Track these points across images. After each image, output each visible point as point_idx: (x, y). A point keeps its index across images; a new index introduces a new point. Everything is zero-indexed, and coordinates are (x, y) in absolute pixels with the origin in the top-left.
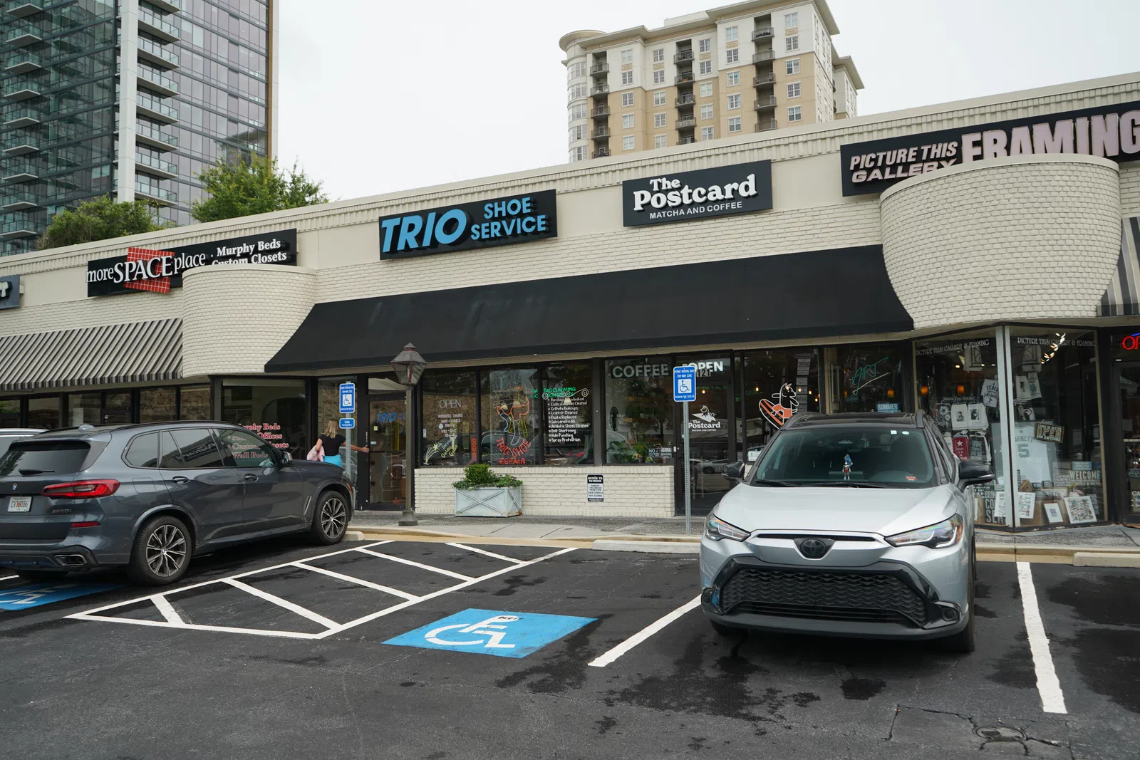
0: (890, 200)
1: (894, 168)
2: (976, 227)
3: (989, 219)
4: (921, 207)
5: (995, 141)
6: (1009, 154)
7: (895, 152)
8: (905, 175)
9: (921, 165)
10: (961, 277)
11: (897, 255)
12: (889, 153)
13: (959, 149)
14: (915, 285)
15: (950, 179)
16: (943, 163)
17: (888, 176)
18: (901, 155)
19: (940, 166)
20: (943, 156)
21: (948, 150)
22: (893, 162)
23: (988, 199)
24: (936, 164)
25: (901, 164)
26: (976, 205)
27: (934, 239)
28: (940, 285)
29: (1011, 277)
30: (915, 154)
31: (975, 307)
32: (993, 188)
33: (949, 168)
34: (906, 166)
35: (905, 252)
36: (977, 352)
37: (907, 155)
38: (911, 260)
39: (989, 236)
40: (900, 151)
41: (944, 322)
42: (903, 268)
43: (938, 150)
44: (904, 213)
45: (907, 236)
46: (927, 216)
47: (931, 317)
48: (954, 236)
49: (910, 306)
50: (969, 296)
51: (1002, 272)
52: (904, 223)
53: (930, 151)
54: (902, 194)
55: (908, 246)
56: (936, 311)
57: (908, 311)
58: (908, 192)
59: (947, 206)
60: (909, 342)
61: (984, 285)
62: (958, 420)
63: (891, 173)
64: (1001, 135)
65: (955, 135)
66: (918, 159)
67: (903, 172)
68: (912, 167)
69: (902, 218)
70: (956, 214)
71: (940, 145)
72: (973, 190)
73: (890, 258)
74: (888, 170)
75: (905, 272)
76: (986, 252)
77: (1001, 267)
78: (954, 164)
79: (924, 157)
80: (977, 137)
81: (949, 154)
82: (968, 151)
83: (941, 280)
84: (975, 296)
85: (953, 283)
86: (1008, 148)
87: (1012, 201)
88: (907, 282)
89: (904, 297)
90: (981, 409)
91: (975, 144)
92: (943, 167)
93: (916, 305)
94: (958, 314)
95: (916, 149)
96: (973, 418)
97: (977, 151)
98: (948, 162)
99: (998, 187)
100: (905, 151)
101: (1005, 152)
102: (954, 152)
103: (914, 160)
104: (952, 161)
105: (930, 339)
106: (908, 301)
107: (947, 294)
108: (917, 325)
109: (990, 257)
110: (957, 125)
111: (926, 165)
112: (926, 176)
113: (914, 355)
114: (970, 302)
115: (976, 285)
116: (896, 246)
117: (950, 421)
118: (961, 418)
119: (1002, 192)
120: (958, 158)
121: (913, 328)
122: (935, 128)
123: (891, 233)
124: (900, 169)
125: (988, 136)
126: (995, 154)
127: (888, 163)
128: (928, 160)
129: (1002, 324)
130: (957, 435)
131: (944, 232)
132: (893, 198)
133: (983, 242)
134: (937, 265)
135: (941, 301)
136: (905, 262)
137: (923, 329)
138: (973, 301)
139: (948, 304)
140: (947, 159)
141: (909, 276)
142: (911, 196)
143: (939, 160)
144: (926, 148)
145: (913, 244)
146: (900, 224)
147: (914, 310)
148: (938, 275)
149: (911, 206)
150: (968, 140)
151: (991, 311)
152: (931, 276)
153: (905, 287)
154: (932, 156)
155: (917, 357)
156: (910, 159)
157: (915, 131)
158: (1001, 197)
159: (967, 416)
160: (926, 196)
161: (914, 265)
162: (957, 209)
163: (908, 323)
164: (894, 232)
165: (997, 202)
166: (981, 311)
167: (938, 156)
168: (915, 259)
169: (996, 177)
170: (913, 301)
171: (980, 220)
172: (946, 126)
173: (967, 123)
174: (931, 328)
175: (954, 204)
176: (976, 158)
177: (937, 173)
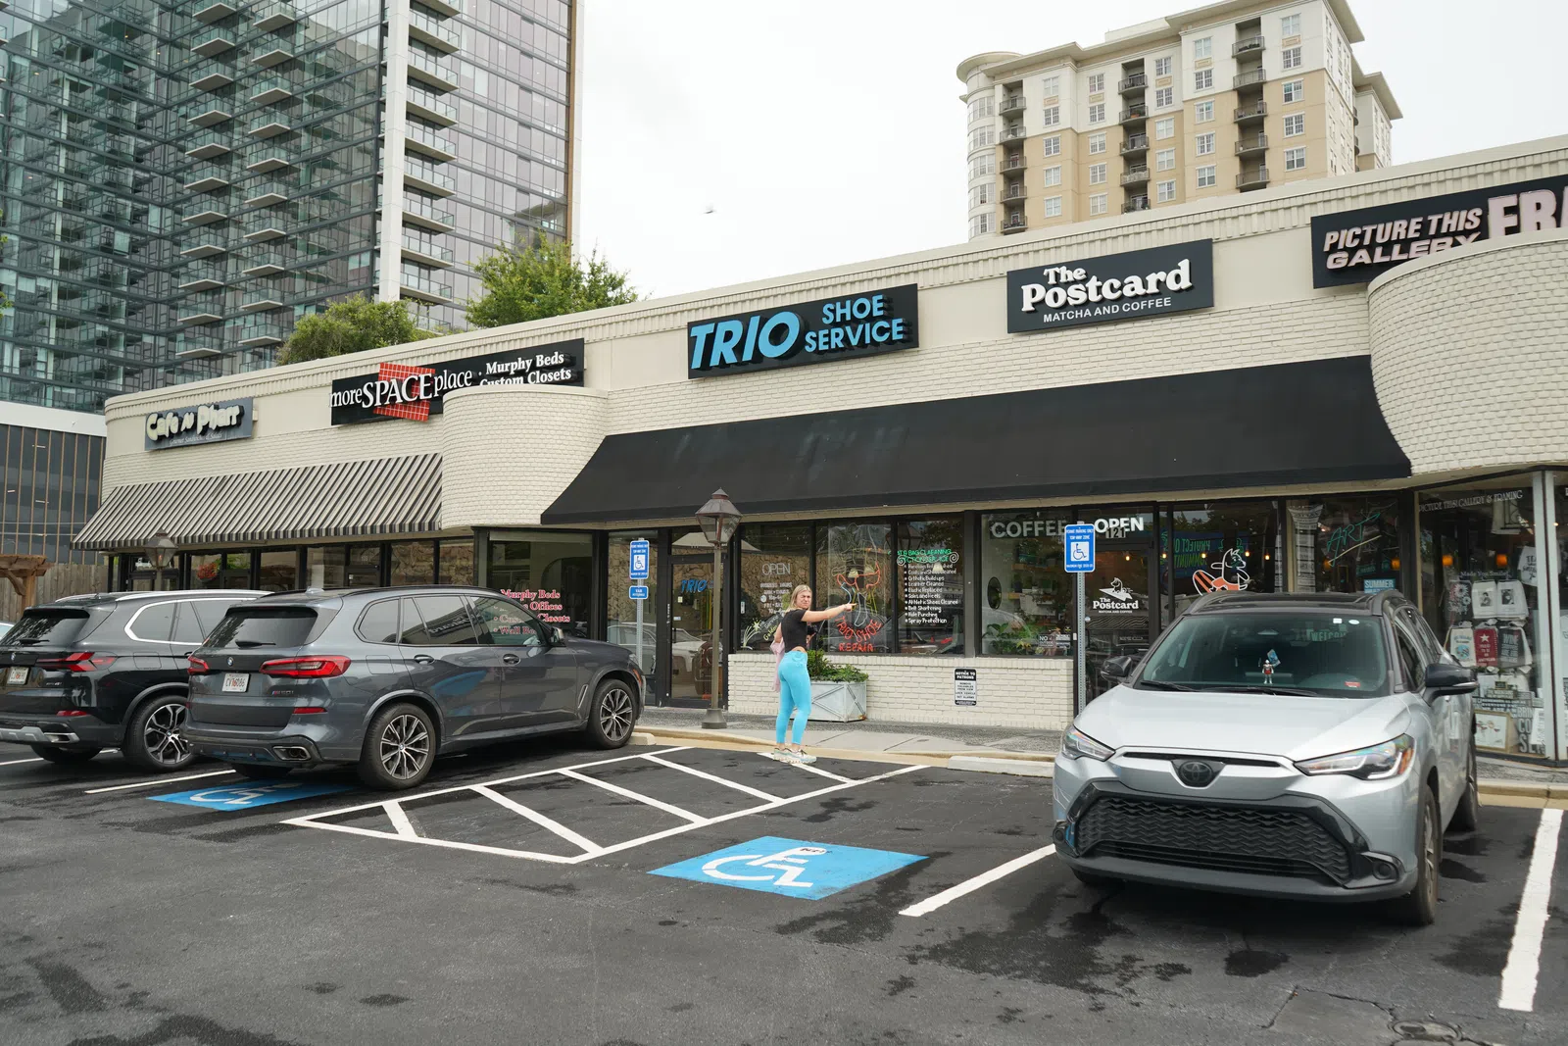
0: (1380, 293)
1: (1387, 248)
2: (1504, 330)
3: (1522, 319)
4: (1424, 302)
5: (1538, 206)
6: (1558, 225)
7: (1389, 225)
8: (1404, 257)
9: (1427, 242)
10: (1480, 402)
11: (1389, 370)
12: (1381, 227)
13: (1484, 218)
14: (1414, 412)
15: (1465, 263)
16: (1460, 239)
17: (1378, 258)
18: (1399, 228)
19: (1456, 244)
20: (1461, 228)
21: (1467, 220)
22: (1386, 239)
23: (1521, 290)
24: (1449, 241)
25: (1398, 241)
26: (1503, 300)
27: (1441, 348)
28: (1448, 413)
29: (1555, 401)
30: (1419, 227)
31: (1499, 443)
32: (1528, 274)
33: (1468, 246)
34: (1405, 245)
35: (1401, 366)
36: (1513, 508)
37: (1407, 229)
38: (1408, 378)
39: (1522, 343)
40: (1397, 223)
41: (1455, 465)
42: (1398, 388)
43: (1453, 221)
44: (1400, 311)
45: (1404, 343)
46: (1432, 315)
47: (1437, 459)
48: (1470, 343)
49: (1406, 443)
50: (1491, 429)
51: (1541, 394)
52: (1398, 325)
53: (1440, 222)
54: (1396, 284)
55: (1404, 358)
56: (1444, 450)
57: (1404, 450)
58: (1404, 281)
59: (1461, 300)
60: (1408, 493)
61: (1513, 413)
62: (1483, 605)
63: (1383, 254)
64: (1547, 198)
65: (1478, 199)
66: (1423, 233)
67: (1401, 252)
68: (1414, 246)
69: (1396, 319)
70: (1474, 312)
71: (1456, 214)
72: (1499, 278)
73: (1380, 375)
74: (1379, 251)
75: (1401, 395)
76: (1517, 366)
77: (1539, 387)
78: (1477, 239)
79: (1432, 232)
80: (1511, 201)
81: (1469, 226)
82: (1498, 221)
83: (1450, 406)
84: (1500, 428)
85: (1467, 411)
86: (1558, 216)
87: (1557, 293)
88: (1402, 408)
89: (1399, 430)
90: (1517, 588)
91: (1509, 211)
92: (1459, 244)
93: (1415, 440)
94: (1476, 454)
95: (1420, 220)
96: (1505, 601)
97: (1512, 221)
98: (1467, 237)
99: (1535, 273)
100: (1404, 223)
101: (1553, 221)
102: (1477, 222)
103: (1417, 235)
104: (1474, 236)
105: (1441, 489)
106: (1403, 436)
107: (1459, 426)
108: (1416, 469)
109: (1523, 373)
110: (1482, 183)
111: (1435, 242)
112: (1434, 257)
113: (1418, 508)
114: (1493, 437)
115: (1503, 413)
116: (1388, 357)
117: (1470, 607)
118: (1486, 602)
119: (1542, 280)
120: (1483, 232)
121: (1410, 474)
122: (1451, 189)
123: (1381, 340)
124: (1397, 248)
125: (1528, 200)
126: (1538, 224)
127: (1379, 240)
128: (1438, 235)
129: (1542, 468)
130: (1481, 626)
131: (1455, 337)
132: (1385, 290)
133: (1512, 351)
134: (1446, 384)
135: (1451, 435)
136: (1401, 380)
137: (1425, 475)
138: (1497, 436)
139: (1460, 440)
140: (1467, 233)
141: (1406, 400)
142: (1409, 287)
143: (1454, 234)
144: (1434, 219)
145: (1411, 355)
146: (1394, 327)
147: (1412, 448)
148: (1447, 399)
149: (1410, 300)
150: (1497, 205)
151: (1523, 449)
152: (1437, 400)
153: (1399, 416)
154: (1444, 230)
155: (1421, 513)
156: (1411, 235)
157: (1420, 194)
158: (1540, 287)
159: (1496, 598)
160: (1430, 287)
161: (1413, 384)
162: (1474, 305)
163: (1403, 466)
164: (1385, 338)
165: (1534, 295)
166: (1510, 450)
167: (1453, 229)
168: (1415, 376)
169: (1533, 258)
170: (1411, 434)
171: (1509, 321)
172: (1466, 186)
173: (1498, 181)
174: (1436, 474)
175: (1472, 298)
176: (1510, 231)
177: (1450, 253)
